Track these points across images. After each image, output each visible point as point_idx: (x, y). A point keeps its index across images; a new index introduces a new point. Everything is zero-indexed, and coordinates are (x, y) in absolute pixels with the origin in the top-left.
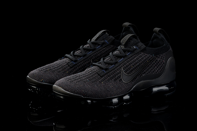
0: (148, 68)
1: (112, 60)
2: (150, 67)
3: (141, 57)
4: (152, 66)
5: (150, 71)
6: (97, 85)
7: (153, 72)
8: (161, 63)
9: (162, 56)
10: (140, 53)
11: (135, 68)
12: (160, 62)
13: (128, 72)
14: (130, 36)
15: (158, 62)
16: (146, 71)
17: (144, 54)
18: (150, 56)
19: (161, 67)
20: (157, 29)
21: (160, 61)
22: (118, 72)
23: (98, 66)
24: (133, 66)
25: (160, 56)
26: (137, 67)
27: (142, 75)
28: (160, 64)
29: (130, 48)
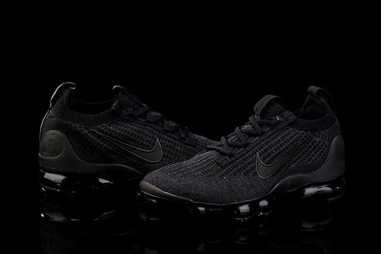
0: (299, 154)
1: (239, 140)
2: (304, 153)
3: (289, 136)
4: (306, 151)
5: (304, 159)
6: (217, 182)
7: (309, 160)
8: (322, 146)
9: (323, 134)
10: (287, 129)
11: (279, 153)
12: (320, 145)
13: (267, 160)
14: (270, 99)
15: (317, 145)
16: (297, 159)
17: (294, 131)
18: (303, 134)
19: (322, 152)
20: (314, 89)
21: (320, 142)
22: (251, 159)
23: (218, 151)
24: (276, 150)
25: (320, 134)
26: (282, 152)
27: (289, 166)
28: (320, 148)
29: (271, 120)
